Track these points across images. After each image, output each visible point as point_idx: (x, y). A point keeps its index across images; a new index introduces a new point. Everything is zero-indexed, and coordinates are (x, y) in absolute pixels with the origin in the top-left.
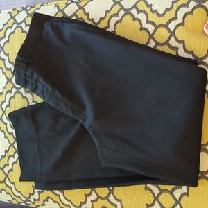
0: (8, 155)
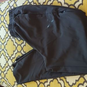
0: (6, 66)
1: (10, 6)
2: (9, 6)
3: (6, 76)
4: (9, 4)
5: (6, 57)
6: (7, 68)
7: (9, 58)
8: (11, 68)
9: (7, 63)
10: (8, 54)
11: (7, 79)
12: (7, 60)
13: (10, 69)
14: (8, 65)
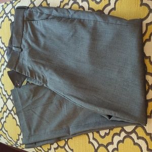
0: (3, 111)
1: (5, 13)
2: (3, 12)
3: (4, 126)
4: (4, 9)
5: (2, 96)
6: (5, 113)
7: (7, 97)
8: (12, 112)
9: (5, 106)
10: (6, 91)
11: (7, 131)
12: (5, 101)
13: (10, 115)
14: (7, 109)
